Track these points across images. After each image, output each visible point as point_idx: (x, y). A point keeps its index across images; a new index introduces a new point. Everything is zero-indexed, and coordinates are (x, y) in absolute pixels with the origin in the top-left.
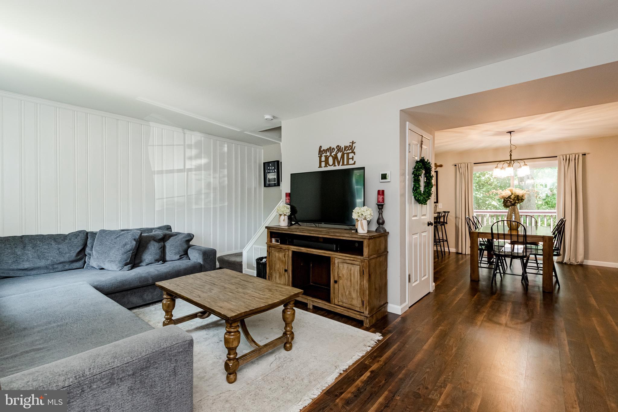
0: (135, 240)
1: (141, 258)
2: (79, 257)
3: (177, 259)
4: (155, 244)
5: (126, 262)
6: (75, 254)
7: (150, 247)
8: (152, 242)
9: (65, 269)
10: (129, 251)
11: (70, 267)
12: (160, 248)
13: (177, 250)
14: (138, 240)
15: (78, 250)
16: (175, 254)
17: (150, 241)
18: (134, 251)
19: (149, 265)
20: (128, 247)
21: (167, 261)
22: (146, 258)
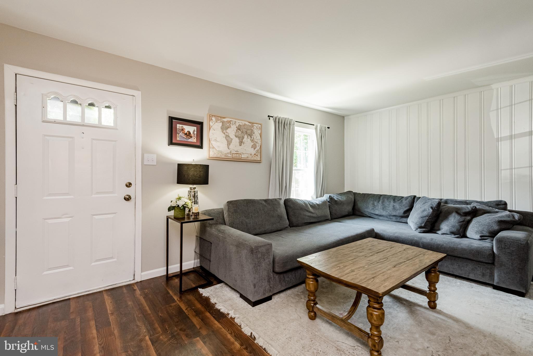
0: (432, 208)
1: (439, 226)
2: (406, 215)
3: (477, 239)
4: (457, 217)
5: (421, 225)
6: (403, 212)
7: (450, 218)
8: (454, 214)
9: (397, 221)
10: (425, 217)
11: (401, 221)
12: (460, 222)
13: (480, 229)
14: (436, 209)
15: (405, 209)
16: (476, 233)
17: (452, 212)
18: (430, 218)
19: (444, 235)
20: (425, 213)
21: (467, 237)
22: (443, 228)
